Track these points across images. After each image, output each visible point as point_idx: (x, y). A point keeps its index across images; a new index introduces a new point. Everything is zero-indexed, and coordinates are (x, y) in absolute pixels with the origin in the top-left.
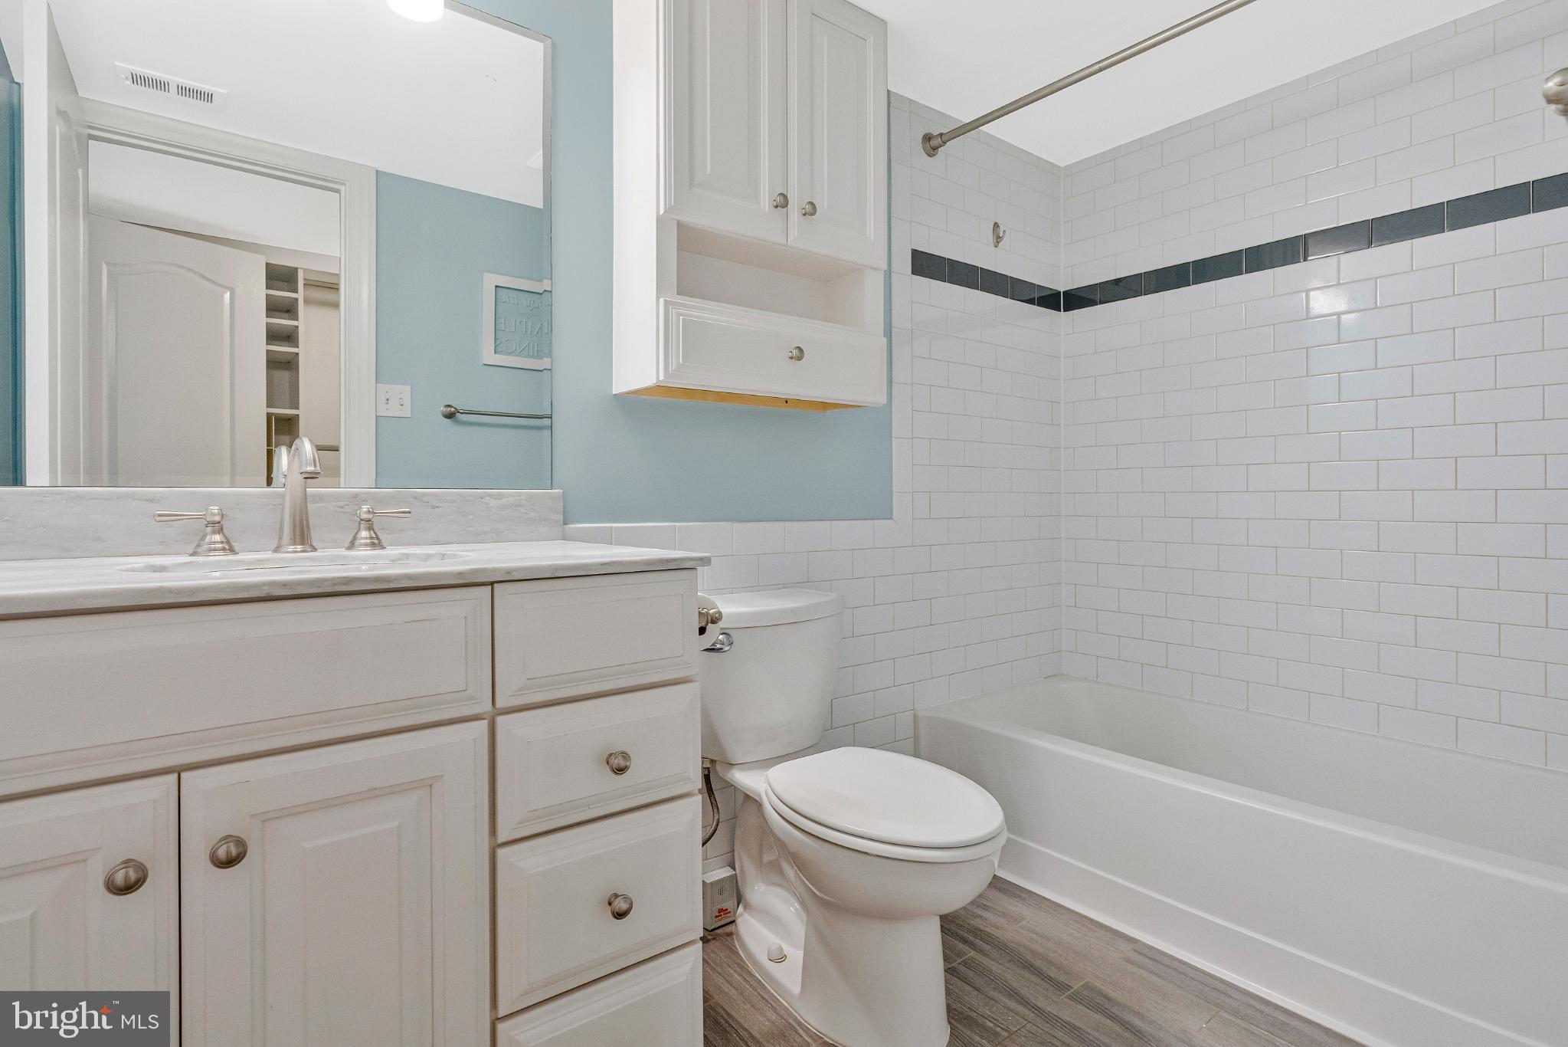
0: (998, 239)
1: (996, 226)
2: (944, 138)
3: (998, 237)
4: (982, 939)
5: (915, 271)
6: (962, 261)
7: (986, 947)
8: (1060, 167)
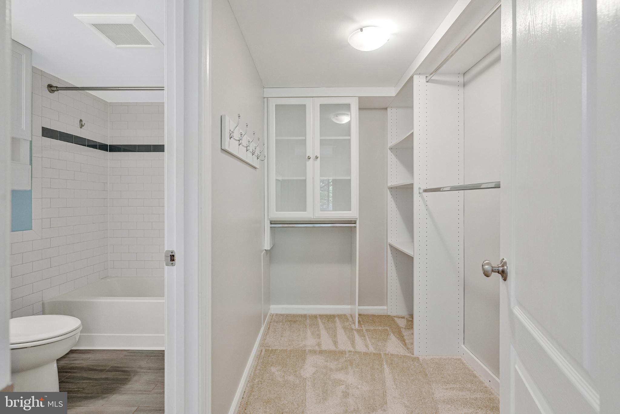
0: (82, 126)
1: (81, 121)
2: (58, 89)
3: (82, 125)
4: (74, 369)
5: (43, 135)
6: (66, 132)
7: (76, 371)
8: (108, 102)
